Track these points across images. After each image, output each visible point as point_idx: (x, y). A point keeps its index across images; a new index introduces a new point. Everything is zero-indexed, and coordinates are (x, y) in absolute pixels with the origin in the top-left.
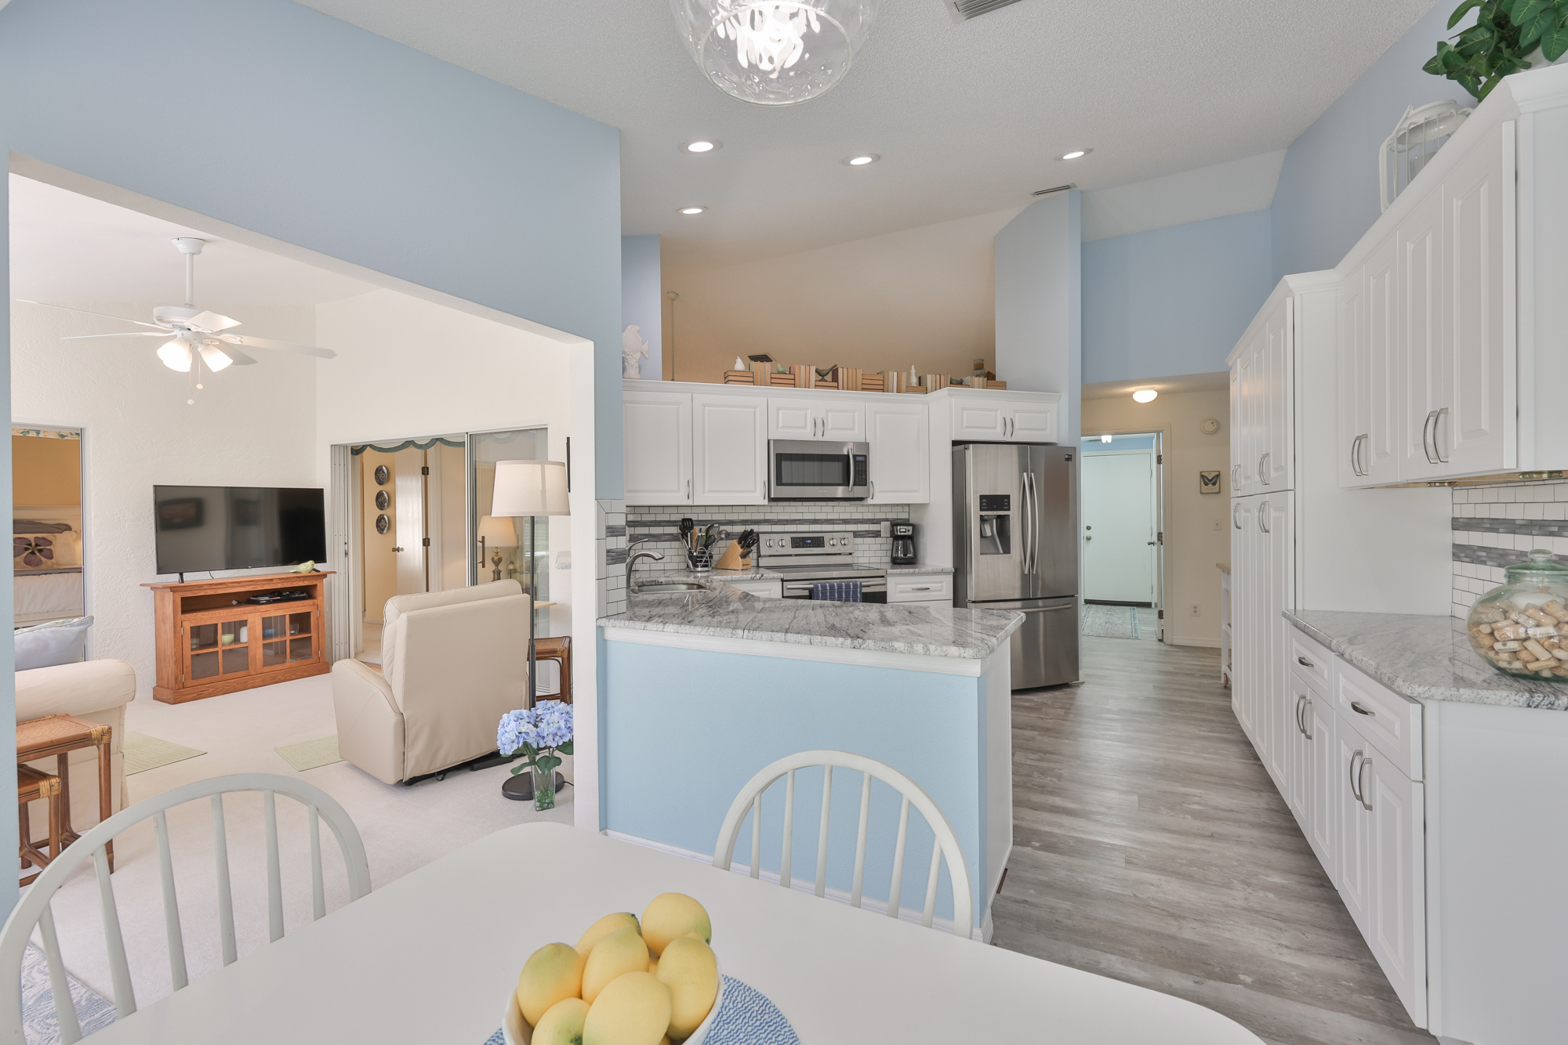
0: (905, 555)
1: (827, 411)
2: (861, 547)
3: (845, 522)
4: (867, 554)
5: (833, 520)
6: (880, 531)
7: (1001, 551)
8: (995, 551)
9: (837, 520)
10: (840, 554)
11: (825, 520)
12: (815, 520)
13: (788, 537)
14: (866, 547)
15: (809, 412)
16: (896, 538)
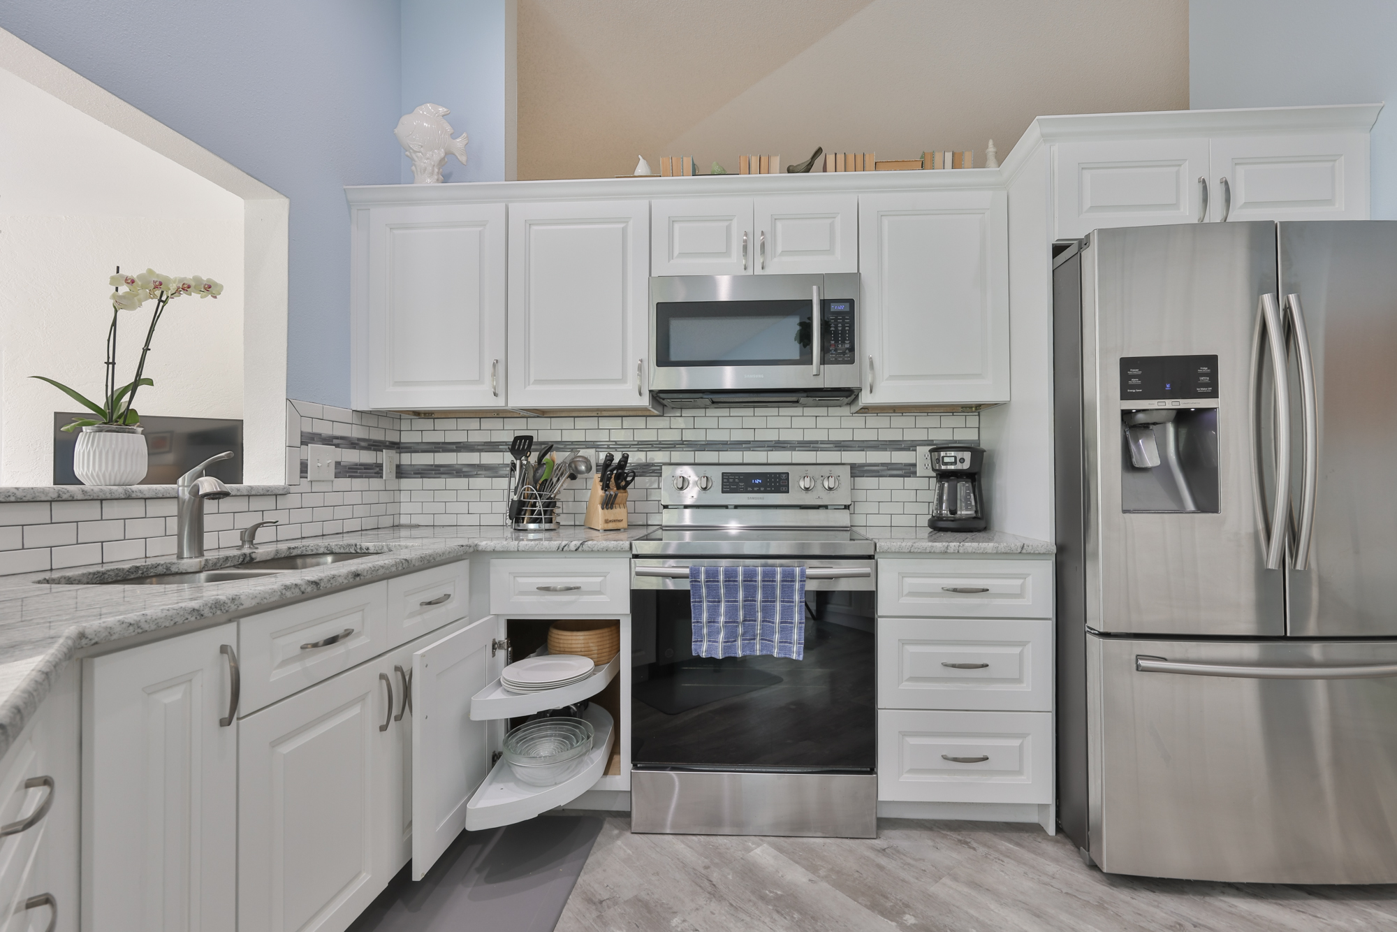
0: (953, 512)
1: (775, 220)
2: (872, 496)
3: (841, 446)
4: (885, 508)
5: (816, 442)
6: (915, 465)
7: (1190, 506)
8: (1173, 506)
9: (823, 442)
10: (826, 507)
11: (799, 442)
12: (778, 442)
13: (716, 474)
14: (885, 496)
15: (735, 224)
16: (943, 476)
